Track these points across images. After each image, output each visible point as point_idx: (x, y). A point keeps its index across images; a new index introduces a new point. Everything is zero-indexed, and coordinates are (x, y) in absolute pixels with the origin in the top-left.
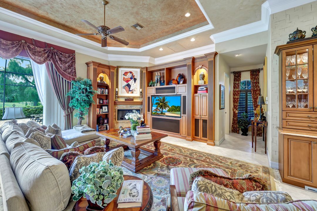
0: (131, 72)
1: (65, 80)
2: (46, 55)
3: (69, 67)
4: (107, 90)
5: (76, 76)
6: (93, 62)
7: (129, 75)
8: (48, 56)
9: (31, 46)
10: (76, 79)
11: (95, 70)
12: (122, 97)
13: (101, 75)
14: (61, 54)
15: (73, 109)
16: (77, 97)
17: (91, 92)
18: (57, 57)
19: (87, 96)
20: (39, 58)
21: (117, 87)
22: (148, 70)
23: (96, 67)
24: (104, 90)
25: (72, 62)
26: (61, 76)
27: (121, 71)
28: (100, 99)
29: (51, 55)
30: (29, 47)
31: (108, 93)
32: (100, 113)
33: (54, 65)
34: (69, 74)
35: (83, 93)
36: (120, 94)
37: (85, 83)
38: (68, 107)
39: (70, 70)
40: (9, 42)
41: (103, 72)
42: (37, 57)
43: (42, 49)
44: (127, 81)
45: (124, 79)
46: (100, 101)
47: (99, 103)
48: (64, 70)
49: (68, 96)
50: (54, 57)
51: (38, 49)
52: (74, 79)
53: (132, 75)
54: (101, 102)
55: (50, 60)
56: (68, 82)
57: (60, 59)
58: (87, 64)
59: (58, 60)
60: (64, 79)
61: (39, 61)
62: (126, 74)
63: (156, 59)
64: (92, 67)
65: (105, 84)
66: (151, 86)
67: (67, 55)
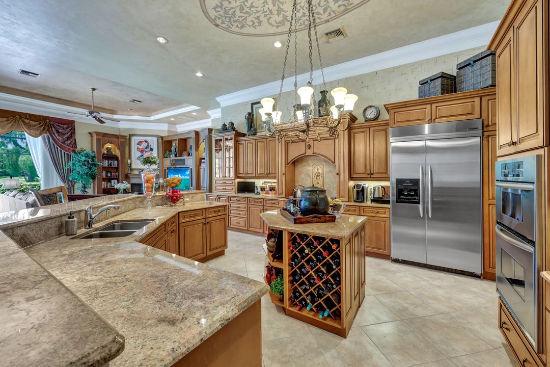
0: (146, 141)
1: (64, 153)
2: (42, 128)
3: (68, 139)
4: (116, 162)
5: (76, 148)
6: (96, 133)
7: (144, 145)
8: (44, 129)
9: (26, 121)
10: (76, 151)
11: (98, 140)
12: (136, 169)
13: (109, 145)
14: (58, 126)
15: (75, 183)
16: (77, 170)
17: (95, 165)
18: (53, 129)
19: (90, 168)
20: (35, 132)
21: (130, 158)
22: (164, 140)
23: (101, 137)
24: (112, 162)
25: (71, 133)
26: (59, 149)
27: (135, 140)
28: (107, 172)
29: (47, 127)
30: (23, 121)
31: (118, 165)
32: (107, 187)
33: (50, 138)
34: (68, 145)
35: (85, 165)
36: (133, 166)
37: (87, 156)
38: (69, 180)
39: (69, 142)
40: (4, 119)
41: (111, 142)
42: (32, 131)
43: (38, 123)
44: (142, 152)
45: (138, 149)
46: (107, 174)
47: (107, 175)
48: (62, 142)
49: (68, 169)
50: (50, 129)
51: (33, 123)
52: (74, 151)
53: (148, 144)
54: (109, 175)
55: (46, 133)
56: (68, 154)
57: (57, 131)
58: (90, 133)
59: (55, 132)
60: (63, 151)
61: (34, 135)
62: (140, 143)
63: (177, 126)
64: (95, 137)
65: (113, 155)
66: (167, 157)
67: (65, 126)
